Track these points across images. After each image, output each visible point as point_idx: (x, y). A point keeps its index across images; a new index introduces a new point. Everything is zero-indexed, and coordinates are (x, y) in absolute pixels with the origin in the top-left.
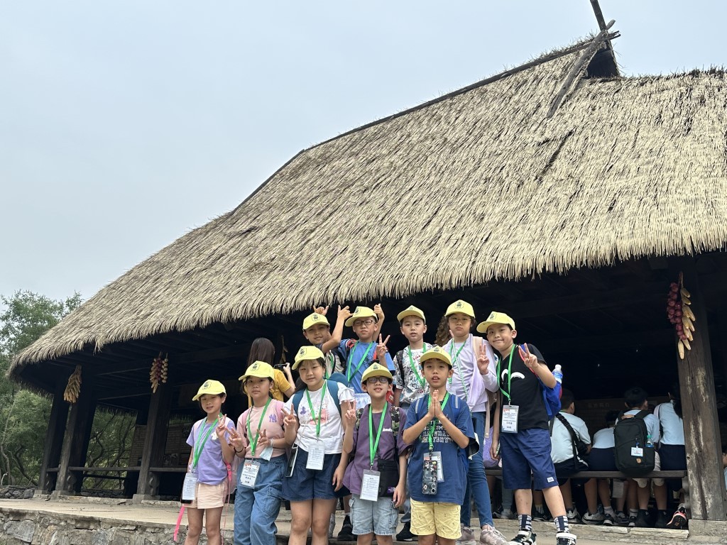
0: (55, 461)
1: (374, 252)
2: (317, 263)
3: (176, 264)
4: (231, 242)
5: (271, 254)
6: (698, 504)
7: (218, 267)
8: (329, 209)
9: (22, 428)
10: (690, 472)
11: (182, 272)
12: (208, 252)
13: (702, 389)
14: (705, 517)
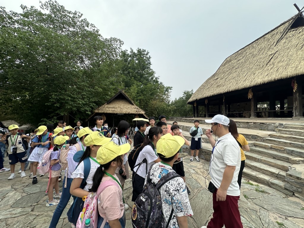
0: (195, 113)
1: (236, 82)
2: (227, 85)
3: (206, 86)
4: (214, 81)
5: (220, 83)
6: (295, 114)
7: (212, 86)
8: (230, 73)
9: (189, 109)
10: (294, 110)
11: (207, 87)
12: (211, 83)
13: (297, 97)
14: (296, 116)
